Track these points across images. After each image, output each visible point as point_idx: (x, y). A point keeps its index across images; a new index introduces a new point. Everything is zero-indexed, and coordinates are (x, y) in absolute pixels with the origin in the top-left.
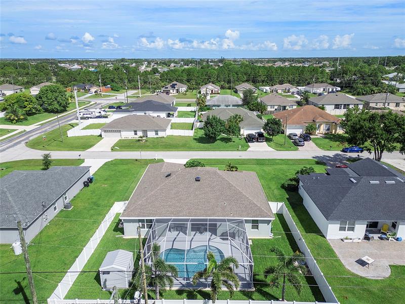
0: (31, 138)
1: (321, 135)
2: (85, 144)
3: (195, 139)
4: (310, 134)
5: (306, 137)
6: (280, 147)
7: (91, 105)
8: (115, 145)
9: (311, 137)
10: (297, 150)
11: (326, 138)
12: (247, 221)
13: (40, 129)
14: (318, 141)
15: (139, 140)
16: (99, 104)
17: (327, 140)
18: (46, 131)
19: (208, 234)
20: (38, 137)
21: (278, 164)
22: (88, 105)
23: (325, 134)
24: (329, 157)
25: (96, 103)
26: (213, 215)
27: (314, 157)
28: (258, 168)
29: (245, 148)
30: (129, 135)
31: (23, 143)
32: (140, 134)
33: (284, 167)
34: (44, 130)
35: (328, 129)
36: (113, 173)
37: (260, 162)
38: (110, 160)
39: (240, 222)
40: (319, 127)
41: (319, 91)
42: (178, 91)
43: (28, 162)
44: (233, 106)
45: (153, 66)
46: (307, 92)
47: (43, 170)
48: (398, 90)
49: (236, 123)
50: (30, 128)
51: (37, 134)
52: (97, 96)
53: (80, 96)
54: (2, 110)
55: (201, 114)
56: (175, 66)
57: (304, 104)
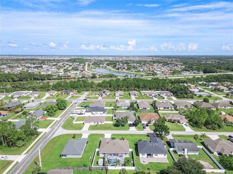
0: (62, 124)
1: (153, 124)
2: (80, 127)
3: (113, 125)
4: (150, 123)
5: (147, 125)
6: (139, 129)
7: (73, 104)
8: (89, 128)
9: (149, 124)
10: (143, 130)
11: (154, 125)
12: (124, 153)
13: (61, 120)
14: (151, 127)
15: (96, 126)
17: (154, 126)
18: (64, 121)
20: (64, 124)
21: (136, 136)
22: (72, 104)
23: (154, 123)
24: (151, 133)
25: (74, 103)
26: (117, 152)
27: (147, 133)
28: (130, 137)
29: (128, 129)
30: (93, 124)
31: (60, 126)
32: (96, 123)
33: (137, 137)
36: (92, 139)
37: (132, 135)
38: (89, 134)
39: (122, 154)
40: (152, 121)
41: (163, 96)
42: (106, 94)
43: (67, 134)
44: (127, 106)
45: (91, 67)
46: (159, 95)
47: (73, 138)
48: (196, 95)
49: (126, 119)
50: (58, 119)
51: (62, 122)
52: (73, 97)
53: (66, 97)
54: (46, 110)
55: (115, 112)
56: (102, 67)
57: (154, 106)
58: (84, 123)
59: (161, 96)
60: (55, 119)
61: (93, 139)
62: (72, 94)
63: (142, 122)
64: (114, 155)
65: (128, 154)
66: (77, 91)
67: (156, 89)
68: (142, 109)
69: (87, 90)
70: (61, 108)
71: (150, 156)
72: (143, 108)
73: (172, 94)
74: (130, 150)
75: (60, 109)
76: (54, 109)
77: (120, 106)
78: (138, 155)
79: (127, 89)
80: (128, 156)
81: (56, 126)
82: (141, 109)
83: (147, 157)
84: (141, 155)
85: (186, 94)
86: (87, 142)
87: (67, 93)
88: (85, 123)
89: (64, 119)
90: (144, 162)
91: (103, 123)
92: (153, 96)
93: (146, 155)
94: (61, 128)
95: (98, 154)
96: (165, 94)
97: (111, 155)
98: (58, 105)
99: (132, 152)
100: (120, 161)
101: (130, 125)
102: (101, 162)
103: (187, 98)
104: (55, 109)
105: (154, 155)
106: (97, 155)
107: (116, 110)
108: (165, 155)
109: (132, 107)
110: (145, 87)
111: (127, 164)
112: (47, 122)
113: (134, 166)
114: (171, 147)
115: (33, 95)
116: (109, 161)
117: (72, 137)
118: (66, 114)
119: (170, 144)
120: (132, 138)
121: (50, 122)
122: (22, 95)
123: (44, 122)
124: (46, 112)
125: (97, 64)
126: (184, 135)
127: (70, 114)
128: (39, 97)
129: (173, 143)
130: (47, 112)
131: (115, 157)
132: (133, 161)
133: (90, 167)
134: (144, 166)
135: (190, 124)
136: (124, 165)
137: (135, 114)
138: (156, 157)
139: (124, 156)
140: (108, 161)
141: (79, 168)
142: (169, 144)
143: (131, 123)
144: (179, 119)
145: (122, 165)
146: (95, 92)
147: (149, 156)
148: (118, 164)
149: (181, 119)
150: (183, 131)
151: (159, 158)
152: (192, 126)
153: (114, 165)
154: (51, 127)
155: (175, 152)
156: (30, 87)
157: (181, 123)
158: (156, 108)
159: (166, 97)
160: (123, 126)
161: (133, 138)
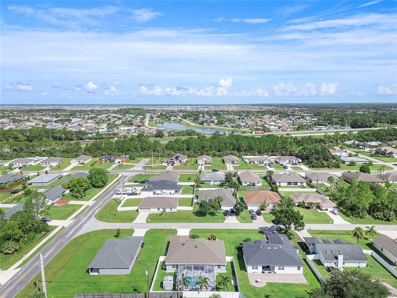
0: (96, 212)
1: (269, 211)
2: (130, 217)
3: (194, 213)
4: (263, 210)
5: (259, 213)
6: (244, 220)
7: (120, 178)
8: (148, 218)
9: (262, 212)
10: (252, 222)
11: (271, 213)
12: (215, 265)
13: (97, 204)
14: (266, 216)
15: (161, 215)
16: (126, 177)
17: (271, 215)
18: (101, 206)
19: (200, 271)
20: (100, 211)
21: (238, 233)
22: (118, 178)
23: (272, 210)
24: (267, 228)
25: (122, 176)
26: (202, 263)
27: (259, 228)
28: (226, 235)
29: (223, 220)
30: (154, 211)
31: (93, 216)
32: (161, 210)
33: (241, 235)
34: (99, 204)
35: (274, 207)
36: (152, 239)
37: (230, 231)
38: (148, 230)
39: (213, 266)
40: (268, 205)
41: (284, 163)
42: (180, 162)
43: (104, 231)
44: (220, 181)
45: (156, 120)
46: (277, 163)
47: (116, 236)
48: (344, 162)
49: (219, 202)
50: (90, 203)
51: (97, 208)
52: (120, 166)
53: (108, 167)
54: (68, 188)
55: (198, 190)
56: (174, 120)
57: (269, 179)
58: (137, 211)
59: (281, 165)
60: (85, 204)
61: (155, 238)
62: (119, 162)
63: (249, 208)
64: (196, 268)
65: (224, 266)
66: (128, 156)
67: (270, 153)
68: (248, 185)
69: (147, 156)
70: (96, 185)
71: (269, 270)
72: (248, 183)
73: (300, 161)
74: (229, 259)
75: (94, 186)
76: (83, 186)
77: (206, 181)
78: (243, 268)
79: (218, 153)
80: (223, 270)
81: (85, 215)
82: (245, 186)
83: (263, 272)
84: (249, 269)
85: (326, 161)
86: (143, 244)
87: (110, 160)
88: (139, 210)
89: (101, 203)
90: (257, 282)
91: (174, 210)
92: (266, 165)
93: (260, 268)
94: (93, 218)
95: (164, 267)
96: (288, 161)
97: (189, 268)
98: (91, 178)
99: (232, 263)
100: (207, 280)
101: (226, 213)
102: (168, 282)
103: (328, 167)
104: (85, 186)
105: (276, 268)
106: (162, 269)
107: (198, 186)
108: (299, 269)
109: (229, 182)
110: (250, 150)
111: (222, 286)
112: (68, 209)
113: (237, 290)
114: (308, 253)
115: (47, 163)
116: (185, 281)
117: (113, 235)
118: (105, 196)
119: (307, 248)
120: (230, 237)
121: (75, 208)
122: (29, 164)
123: (63, 208)
124: (68, 191)
125: (166, 116)
126: (333, 231)
127: (113, 195)
128: (59, 167)
129: (314, 244)
130: (70, 191)
131: (198, 273)
132: (234, 280)
133: (146, 293)
134: (257, 290)
135: (341, 211)
136: (217, 289)
137: (234, 195)
138: (281, 272)
139: (217, 271)
140: (184, 279)
141: (123, 295)
142: (304, 247)
143: (229, 209)
144: (319, 201)
145: (213, 289)
146: (160, 158)
147: (267, 270)
148: (204, 287)
149: (324, 201)
150: (328, 223)
151: (286, 274)
152: (344, 213)
153: (196, 290)
154: (75, 217)
155: (318, 262)
156: (44, 151)
157: (324, 208)
158: (273, 183)
159: (289, 166)
160: (212, 214)
161: (232, 236)
